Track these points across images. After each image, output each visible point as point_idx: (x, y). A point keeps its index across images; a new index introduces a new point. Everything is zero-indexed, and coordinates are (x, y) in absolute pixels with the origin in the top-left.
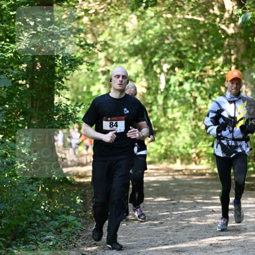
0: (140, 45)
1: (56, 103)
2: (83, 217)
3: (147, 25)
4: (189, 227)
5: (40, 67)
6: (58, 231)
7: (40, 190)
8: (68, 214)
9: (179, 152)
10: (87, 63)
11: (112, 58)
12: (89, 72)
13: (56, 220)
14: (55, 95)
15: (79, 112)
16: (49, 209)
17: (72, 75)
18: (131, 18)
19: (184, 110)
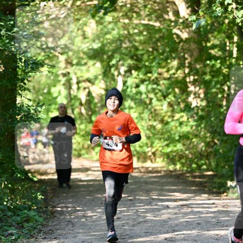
0: (99, 49)
1: (19, 103)
2: (44, 212)
3: (106, 30)
4: (145, 222)
5: (3, 69)
6: (20, 226)
7: (3, 186)
8: (30, 209)
9: (136, 150)
10: (48, 65)
11: (72, 61)
12: (50, 74)
13: (18, 215)
14: (18, 96)
15: (40, 112)
16: (11, 205)
17: (34, 77)
18: (91, 23)
19: (141, 111)
